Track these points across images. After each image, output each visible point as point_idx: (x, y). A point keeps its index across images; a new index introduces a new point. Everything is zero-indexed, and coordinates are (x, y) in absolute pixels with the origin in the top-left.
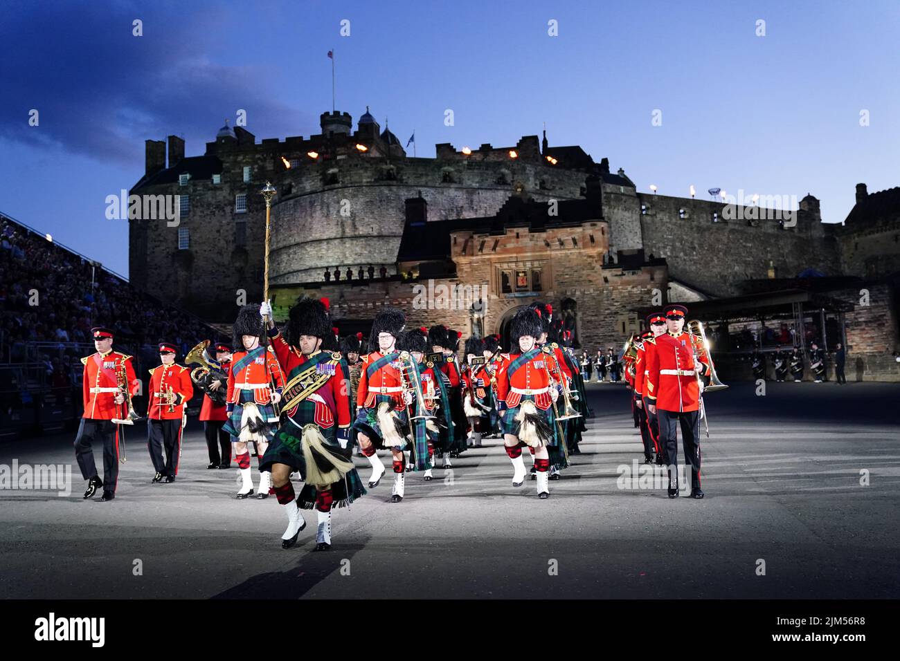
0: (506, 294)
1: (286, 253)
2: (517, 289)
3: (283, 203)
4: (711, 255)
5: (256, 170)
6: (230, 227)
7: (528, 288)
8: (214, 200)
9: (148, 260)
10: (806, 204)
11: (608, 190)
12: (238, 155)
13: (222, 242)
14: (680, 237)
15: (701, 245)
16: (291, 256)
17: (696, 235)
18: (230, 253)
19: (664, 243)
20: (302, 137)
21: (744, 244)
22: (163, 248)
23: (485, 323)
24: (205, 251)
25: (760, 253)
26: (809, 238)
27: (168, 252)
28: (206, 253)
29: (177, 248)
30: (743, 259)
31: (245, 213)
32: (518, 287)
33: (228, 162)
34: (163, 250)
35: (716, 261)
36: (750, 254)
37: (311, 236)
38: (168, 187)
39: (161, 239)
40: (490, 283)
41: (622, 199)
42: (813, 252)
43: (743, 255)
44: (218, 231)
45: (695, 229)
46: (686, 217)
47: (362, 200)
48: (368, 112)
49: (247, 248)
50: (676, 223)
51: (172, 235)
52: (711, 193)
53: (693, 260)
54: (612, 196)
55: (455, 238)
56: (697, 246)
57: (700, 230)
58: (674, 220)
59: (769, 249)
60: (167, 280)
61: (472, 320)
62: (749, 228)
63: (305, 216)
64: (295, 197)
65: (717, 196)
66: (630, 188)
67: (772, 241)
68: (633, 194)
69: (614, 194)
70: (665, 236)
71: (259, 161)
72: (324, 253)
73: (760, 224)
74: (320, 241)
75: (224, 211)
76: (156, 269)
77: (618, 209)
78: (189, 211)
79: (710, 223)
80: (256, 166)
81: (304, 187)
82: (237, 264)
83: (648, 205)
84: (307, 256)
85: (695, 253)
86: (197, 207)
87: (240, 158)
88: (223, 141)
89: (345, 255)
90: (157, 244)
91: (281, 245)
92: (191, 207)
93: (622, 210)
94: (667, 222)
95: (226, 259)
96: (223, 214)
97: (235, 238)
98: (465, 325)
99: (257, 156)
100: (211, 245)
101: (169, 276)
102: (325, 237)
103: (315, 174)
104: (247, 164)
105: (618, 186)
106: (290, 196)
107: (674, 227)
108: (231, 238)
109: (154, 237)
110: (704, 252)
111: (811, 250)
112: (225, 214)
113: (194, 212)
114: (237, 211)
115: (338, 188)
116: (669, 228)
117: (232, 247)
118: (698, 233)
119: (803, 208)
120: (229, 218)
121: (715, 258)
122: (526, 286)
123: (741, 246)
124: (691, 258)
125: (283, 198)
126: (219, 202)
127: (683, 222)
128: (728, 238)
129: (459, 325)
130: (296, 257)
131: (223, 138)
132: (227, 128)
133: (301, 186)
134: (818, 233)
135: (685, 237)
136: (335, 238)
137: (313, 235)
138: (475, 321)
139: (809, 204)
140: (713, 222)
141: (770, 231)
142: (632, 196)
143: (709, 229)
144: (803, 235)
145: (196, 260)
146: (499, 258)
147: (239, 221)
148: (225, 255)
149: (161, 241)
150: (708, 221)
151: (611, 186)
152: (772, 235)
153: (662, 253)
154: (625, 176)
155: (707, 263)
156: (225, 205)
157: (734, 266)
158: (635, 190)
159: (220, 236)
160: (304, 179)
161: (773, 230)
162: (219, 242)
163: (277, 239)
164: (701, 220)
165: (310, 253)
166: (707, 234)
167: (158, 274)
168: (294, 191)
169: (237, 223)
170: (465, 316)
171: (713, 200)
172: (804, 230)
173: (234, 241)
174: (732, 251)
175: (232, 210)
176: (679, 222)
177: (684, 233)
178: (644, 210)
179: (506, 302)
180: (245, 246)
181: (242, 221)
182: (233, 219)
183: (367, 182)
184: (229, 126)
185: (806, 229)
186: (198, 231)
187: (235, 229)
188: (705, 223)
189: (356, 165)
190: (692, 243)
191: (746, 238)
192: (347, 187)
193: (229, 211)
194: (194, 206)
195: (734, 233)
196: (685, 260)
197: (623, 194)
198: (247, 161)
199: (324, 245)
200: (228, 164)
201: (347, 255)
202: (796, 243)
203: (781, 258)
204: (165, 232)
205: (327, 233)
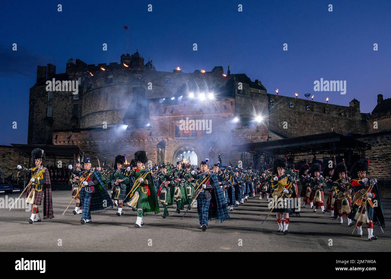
0: (177, 138)
1: (88, 118)
2: (183, 135)
3: (88, 93)
4: (305, 126)
5: (84, 79)
6: (71, 106)
7: (190, 135)
8: (64, 94)
9: (34, 121)
10: (353, 103)
11: (252, 91)
12: (76, 72)
13: (67, 113)
14: (289, 116)
15: (300, 121)
16: (90, 119)
17: (297, 116)
18: (70, 119)
19: (280, 119)
20: (106, 64)
21: (321, 121)
22: (40, 116)
23: (165, 153)
24: (59, 118)
25: (329, 127)
26: (354, 120)
27: (43, 118)
28: (59, 119)
29: (46, 116)
30: (321, 129)
31: (78, 100)
32: (184, 134)
33: (71, 76)
34: (41, 117)
35: (307, 129)
36: (324, 126)
37: (99, 109)
38: (44, 87)
39: (40, 111)
40: (169, 131)
41: (259, 96)
42: (355, 127)
43: (321, 127)
44: (65, 108)
45: (297, 113)
46: (292, 107)
47: (123, 91)
48: (137, 52)
49: (78, 117)
50: (287, 109)
51: (45, 109)
52: (306, 96)
53: (295, 128)
54: (254, 94)
55: (151, 106)
56: (297, 121)
57: (299, 113)
58: (286, 108)
59: (334, 125)
60: (41, 131)
61: (158, 152)
62: (324, 114)
63: (96, 100)
64: (93, 90)
65: (309, 97)
66: (264, 91)
67: (336, 121)
68: (265, 93)
69: (255, 93)
70: (281, 116)
71: (86, 75)
72: (104, 117)
73: (330, 112)
74: (103, 112)
75: (68, 99)
76: (37, 126)
77: (257, 101)
78: (53, 99)
79: (304, 111)
80: (84, 78)
81: (97, 85)
82: (73, 124)
83: (273, 100)
84: (96, 119)
85: (296, 125)
86: (56, 97)
87: (77, 74)
88: (69, 65)
89: (114, 119)
90: (38, 114)
91: (86, 114)
92: (53, 97)
93: (259, 101)
94: (283, 109)
95: (68, 122)
96: (68, 100)
97: (73, 112)
98: (154, 154)
99: (85, 73)
100: (62, 115)
101: (42, 129)
102: (105, 110)
103: (102, 78)
104: (80, 76)
105: (257, 90)
106: (91, 89)
107: (286, 111)
108: (71, 112)
109: (37, 111)
110: (301, 125)
111: (355, 126)
112: (69, 100)
113: (55, 99)
114: (75, 99)
115: (113, 85)
116: (283, 112)
117: (71, 116)
118: (298, 115)
119: (351, 105)
120: (70, 102)
121: (306, 128)
122: (189, 134)
123: (320, 122)
124: (294, 127)
125: (88, 91)
126: (66, 94)
127: (291, 109)
128: (314, 118)
129: (151, 154)
130: (92, 119)
131: (70, 64)
132: (72, 59)
133: (96, 84)
134: (358, 118)
135: (291, 117)
136: (110, 110)
137: (100, 109)
138: (160, 152)
139: (355, 103)
140: (306, 110)
141: (335, 116)
142: (264, 95)
143: (304, 113)
144: (351, 119)
145: (54, 122)
146: (174, 118)
147: (75, 103)
148: (68, 120)
149: (39, 112)
150: (303, 109)
151: (254, 89)
152: (336, 118)
153: (279, 124)
154: (261, 85)
155: (302, 130)
156: (69, 96)
157: (316, 132)
158: (266, 92)
159: (66, 110)
160: (97, 81)
161: (336, 116)
162: (66, 114)
163: (85, 111)
164: (300, 109)
165: (98, 118)
166: (303, 116)
167: (38, 128)
168: (93, 87)
169: (74, 105)
170: (155, 149)
171: (307, 99)
172: (352, 116)
173: (72, 113)
174: (315, 125)
175: (72, 98)
176: (288, 109)
177: (291, 115)
178: (271, 102)
179: (177, 142)
180: (77, 115)
181: (76, 104)
182: (72, 103)
183: (126, 83)
184: (73, 59)
185: (353, 116)
186: (56, 108)
187: (73, 107)
188: (302, 110)
189: (122, 74)
190: (295, 120)
191: (323, 119)
192: (117, 85)
193: (71, 99)
194: (55, 96)
195: (316, 116)
196: (291, 128)
197: (260, 94)
198: (80, 75)
199: (104, 114)
200: (71, 77)
201: (115, 119)
202: (347, 122)
203: (339, 129)
204: (42, 108)
205: (106, 108)
